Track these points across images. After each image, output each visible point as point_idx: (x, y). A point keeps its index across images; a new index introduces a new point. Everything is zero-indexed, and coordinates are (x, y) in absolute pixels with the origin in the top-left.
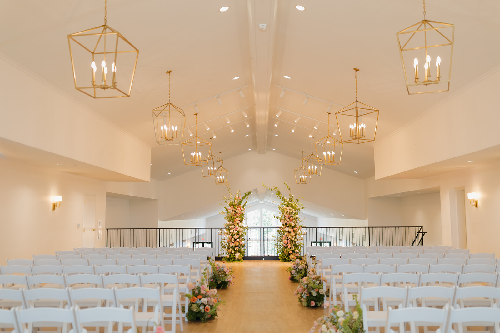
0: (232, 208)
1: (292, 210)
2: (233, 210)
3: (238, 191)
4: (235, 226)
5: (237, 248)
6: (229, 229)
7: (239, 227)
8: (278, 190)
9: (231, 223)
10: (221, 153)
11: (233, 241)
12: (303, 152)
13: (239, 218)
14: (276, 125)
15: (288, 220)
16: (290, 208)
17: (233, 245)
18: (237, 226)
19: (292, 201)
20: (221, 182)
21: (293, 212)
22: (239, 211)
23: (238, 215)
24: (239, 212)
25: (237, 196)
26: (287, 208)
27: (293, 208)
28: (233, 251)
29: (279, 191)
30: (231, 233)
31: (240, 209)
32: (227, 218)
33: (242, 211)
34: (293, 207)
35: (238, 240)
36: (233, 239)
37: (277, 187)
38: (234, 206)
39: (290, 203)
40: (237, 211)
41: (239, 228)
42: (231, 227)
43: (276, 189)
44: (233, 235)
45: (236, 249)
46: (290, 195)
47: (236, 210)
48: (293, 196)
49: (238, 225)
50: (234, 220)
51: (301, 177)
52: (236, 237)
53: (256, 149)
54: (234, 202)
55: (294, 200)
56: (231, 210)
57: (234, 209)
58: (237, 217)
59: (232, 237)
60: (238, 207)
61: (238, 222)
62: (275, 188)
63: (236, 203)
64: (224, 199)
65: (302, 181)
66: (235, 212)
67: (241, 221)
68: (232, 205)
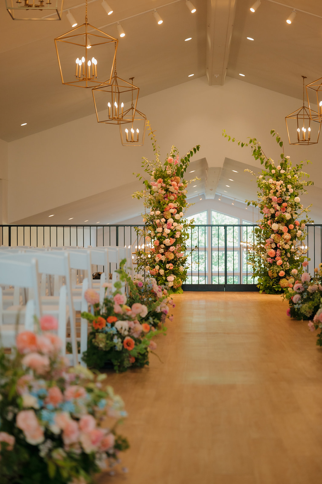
0: (160, 182)
1: (286, 186)
2: (162, 187)
3: (173, 147)
4: (167, 220)
5: (171, 265)
6: (155, 227)
7: (174, 222)
8: (257, 146)
9: (158, 212)
10: (132, 79)
11: (162, 251)
12: (304, 77)
13: (175, 202)
14: (252, 10)
15: (278, 208)
16: (281, 182)
17: (163, 258)
18: (171, 220)
19: (285, 169)
20: (132, 140)
21: (287, 190)
22: (176, 189)
23: (172, 197)
24: (175, 191)
25: (170, 158)
26: (275, 182)
27: (289, 182)
28: (162, 272)
29: (259, 148)
30: (159, 235)
31: (177, 184)
32: (151, 204)
33: (181, 188)
34: (287, 182)
35: (172, 248)
36: (163, 246)
37: (255, 139)
38: (164, 177)
39: (282, 171)
40: (171, 189)
41: (175, 224)
42: (158, 221)
43: (252, 144)
44: (161, 239)
45: (168, 266)
46: (282, 156)
47: (168, 186)
48: (288, 157)
49: (173, 218)
50: (165, 206)
51: (299, 130)
52: (167, 242)
53: (205, 75)
54: (164, 170)
55: (290, 168)
56: (157, 186)
57: (164, 185)
58: (171, 201)
59: (161, 243)
60: (172, 181)
61: (172, 211)
62: (251, 141)
63: (169, 172)
64: (143, 165)
65: (301, 139)
66: (167, 190)
67: (179, 211)
68: (161, 176)
